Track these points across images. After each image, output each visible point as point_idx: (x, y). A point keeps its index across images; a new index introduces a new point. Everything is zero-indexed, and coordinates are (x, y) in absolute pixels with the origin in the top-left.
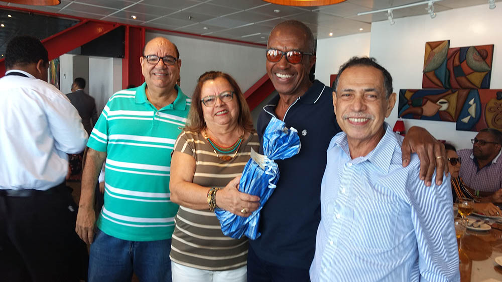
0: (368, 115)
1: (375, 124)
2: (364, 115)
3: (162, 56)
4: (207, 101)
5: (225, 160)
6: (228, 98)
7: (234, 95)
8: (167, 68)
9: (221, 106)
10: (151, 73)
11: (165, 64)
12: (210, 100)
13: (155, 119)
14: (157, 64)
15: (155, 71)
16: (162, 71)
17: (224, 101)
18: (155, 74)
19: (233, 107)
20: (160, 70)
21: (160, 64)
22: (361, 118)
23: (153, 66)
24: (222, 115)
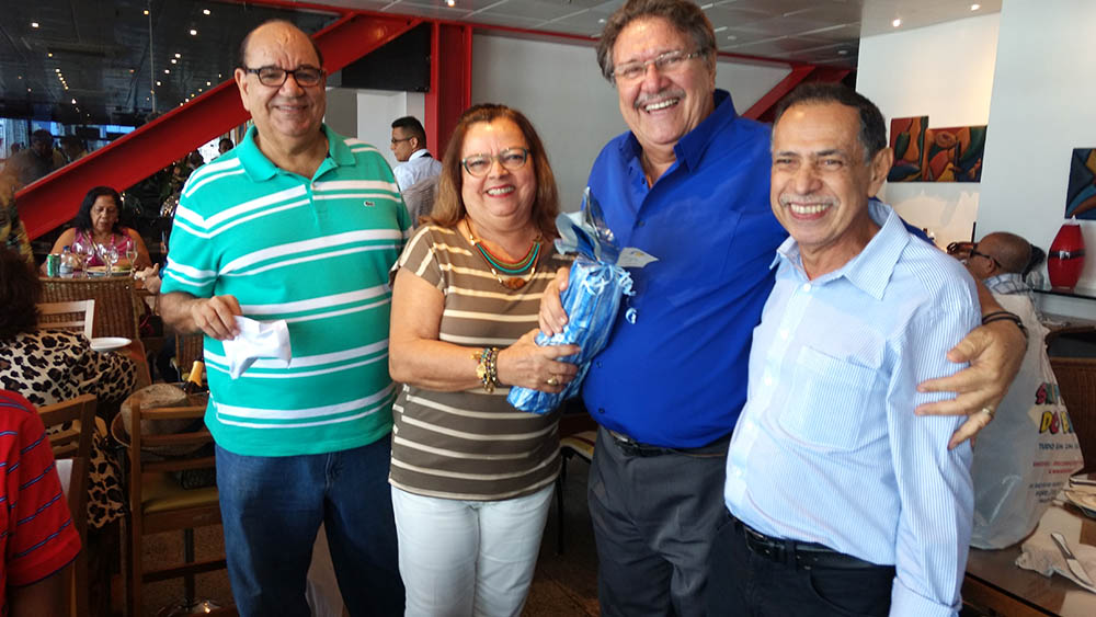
0: (825, 198)
1: (841, 216)
2: (817, 199)
3: (291, 68)
4: (472, 165)
5: (515, 287)
6: (517, 161)
7: (529, 156)
8: (305, 94)
9: (502, 177)
10: (270, 105)
11: (299, 86)
12: (480, 163)
14: (281, 86)
15: (279, 102)
16: (295, 101)
17: (507, 166)
18: (277, 107)
19: (526, 179)
20: (289, 99)
21: (288, 87)
22: (811, 205)
23: (274, 90)
24: (501, 196)
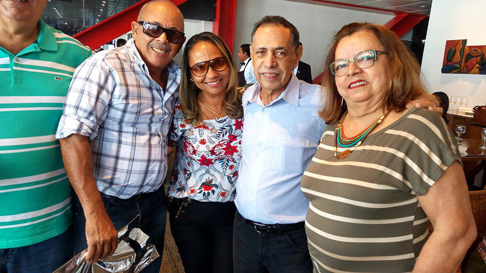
13: (14, 68)
